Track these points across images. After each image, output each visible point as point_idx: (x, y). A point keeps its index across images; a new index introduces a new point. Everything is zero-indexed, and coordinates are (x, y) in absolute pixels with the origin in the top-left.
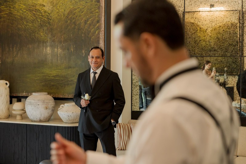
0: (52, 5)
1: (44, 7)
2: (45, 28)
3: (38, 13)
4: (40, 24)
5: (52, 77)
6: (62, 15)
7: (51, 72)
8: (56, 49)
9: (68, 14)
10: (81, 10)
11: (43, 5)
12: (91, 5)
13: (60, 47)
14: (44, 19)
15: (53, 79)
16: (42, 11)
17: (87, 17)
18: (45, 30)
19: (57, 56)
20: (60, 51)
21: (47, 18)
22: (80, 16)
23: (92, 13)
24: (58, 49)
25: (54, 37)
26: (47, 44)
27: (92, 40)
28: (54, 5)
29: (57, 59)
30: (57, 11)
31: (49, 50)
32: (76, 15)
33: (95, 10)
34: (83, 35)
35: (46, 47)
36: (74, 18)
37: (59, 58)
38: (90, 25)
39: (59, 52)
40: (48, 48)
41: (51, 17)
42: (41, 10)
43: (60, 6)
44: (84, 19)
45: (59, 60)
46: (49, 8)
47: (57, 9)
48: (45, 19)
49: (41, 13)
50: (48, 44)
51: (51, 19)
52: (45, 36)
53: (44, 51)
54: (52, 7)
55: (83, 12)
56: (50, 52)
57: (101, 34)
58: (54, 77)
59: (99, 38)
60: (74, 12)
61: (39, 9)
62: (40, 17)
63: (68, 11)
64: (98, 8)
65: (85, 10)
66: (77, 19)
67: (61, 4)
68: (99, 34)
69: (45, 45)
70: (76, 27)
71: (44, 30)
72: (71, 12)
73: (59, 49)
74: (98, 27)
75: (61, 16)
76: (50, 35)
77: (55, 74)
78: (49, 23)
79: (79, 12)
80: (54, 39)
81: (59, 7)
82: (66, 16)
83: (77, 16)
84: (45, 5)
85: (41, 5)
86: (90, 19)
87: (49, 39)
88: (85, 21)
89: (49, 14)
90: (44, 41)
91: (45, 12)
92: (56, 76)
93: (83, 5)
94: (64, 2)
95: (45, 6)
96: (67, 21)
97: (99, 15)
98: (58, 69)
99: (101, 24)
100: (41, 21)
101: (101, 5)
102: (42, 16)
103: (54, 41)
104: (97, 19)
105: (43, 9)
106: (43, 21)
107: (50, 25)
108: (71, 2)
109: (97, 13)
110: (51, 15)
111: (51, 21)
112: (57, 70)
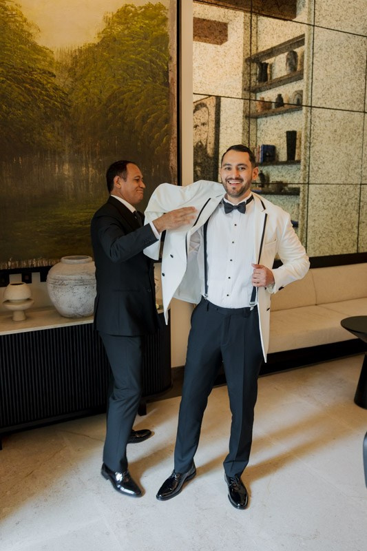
0: (73, 77)
1: (53, 78)
2: (58, 124)
3: (39, 90)
4: (45, 113)
5: (77, 223)
6: (96, 99)
7: (74, 215)
8: (84, 169)
9: (109, 99)
10: (134, 96)
11: (49, 73)
12: (154, 89)
13: (93, 164)
14: (54, 104)
15: (80, 228)
16: (49, 85)
17: (147, 110)
18: (58, 128)
19: (87, 181)
20: (92, 171)
21: (61, 103)
22: (132, 107)
23: (154, 103)
24: (87, 167)
25: (79, 143)
26: (63, 157)
27: (156, 153)
28: (76, 77)
29: (88, 188)
30: (84, 90)
31: (67, 170)
32: (125, 104)
33: (161, 100)
34: (139, 144)
35: (62, 163)
36: (120, 110)
37: (91, 187)
38: (152, 125)
39: (90, 173)
40: (66, 166)
41: (70, 101)
42: (45, 82)
43: (90, 82)
44: (140, 113)
45: (90, 190)
46: (64, 82)
47: (85, 87)
48: (56, 103)
49: (46, 90)
50: (66, 157)
51: (70, 107)
52: (58, 141)
53: (55, 171)
54: (71, 80)
55: (138, 100)
56: (71, 174)
57: (171, 144)
58: (81, 223)
59: (168, 150)
60: (122, 97)
61: (42, 80)
62: (43, 99)
63: (108, 94)
64: (166, 96)
65: (143, 97)
66: (126, 111)
67: (93, 79)
68: (168, 143)
69: (57, 158)
70: (126, 127)
71: (53, 127)
72: (113, 97)
73: (91, 169)
74: (166, 131)
75: (94, 102)
76: (68, 140)
77: (83, 219)
78: (66, 114)
79: (131, 98)
80: (79, 149)
81: (87, 83)
82: (105, 102)
83: (126, 107)
84: (55, 72)
85: (45, 73)
86: (153, 115)
87: (66, 148)
88: (143, 117)
89: (65, 94)
90: (55, 151)
91: (56, 89)
92: (85, 221)
93: (138, 87)
94: (99, 75)
95: (55, 76)
96: (107, 114)
97: (168, 109)
98: (90, 209)
99: (172, 126)
100: (45, 107)
101: (172, 91)
102: (48, 96)
103: (78, 151)
104: (164, 115)
105: (50, 81)
106: (50, 108)
107: (69, 117)
108: (114, 77)
109: (165, 105)
110: (69, 97)
111: (71, 110)
112: (88, 210)
